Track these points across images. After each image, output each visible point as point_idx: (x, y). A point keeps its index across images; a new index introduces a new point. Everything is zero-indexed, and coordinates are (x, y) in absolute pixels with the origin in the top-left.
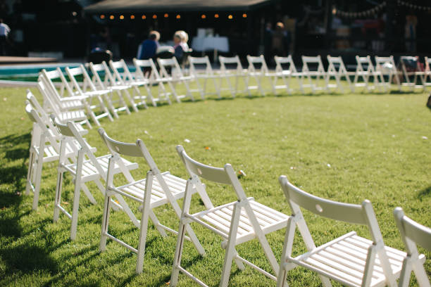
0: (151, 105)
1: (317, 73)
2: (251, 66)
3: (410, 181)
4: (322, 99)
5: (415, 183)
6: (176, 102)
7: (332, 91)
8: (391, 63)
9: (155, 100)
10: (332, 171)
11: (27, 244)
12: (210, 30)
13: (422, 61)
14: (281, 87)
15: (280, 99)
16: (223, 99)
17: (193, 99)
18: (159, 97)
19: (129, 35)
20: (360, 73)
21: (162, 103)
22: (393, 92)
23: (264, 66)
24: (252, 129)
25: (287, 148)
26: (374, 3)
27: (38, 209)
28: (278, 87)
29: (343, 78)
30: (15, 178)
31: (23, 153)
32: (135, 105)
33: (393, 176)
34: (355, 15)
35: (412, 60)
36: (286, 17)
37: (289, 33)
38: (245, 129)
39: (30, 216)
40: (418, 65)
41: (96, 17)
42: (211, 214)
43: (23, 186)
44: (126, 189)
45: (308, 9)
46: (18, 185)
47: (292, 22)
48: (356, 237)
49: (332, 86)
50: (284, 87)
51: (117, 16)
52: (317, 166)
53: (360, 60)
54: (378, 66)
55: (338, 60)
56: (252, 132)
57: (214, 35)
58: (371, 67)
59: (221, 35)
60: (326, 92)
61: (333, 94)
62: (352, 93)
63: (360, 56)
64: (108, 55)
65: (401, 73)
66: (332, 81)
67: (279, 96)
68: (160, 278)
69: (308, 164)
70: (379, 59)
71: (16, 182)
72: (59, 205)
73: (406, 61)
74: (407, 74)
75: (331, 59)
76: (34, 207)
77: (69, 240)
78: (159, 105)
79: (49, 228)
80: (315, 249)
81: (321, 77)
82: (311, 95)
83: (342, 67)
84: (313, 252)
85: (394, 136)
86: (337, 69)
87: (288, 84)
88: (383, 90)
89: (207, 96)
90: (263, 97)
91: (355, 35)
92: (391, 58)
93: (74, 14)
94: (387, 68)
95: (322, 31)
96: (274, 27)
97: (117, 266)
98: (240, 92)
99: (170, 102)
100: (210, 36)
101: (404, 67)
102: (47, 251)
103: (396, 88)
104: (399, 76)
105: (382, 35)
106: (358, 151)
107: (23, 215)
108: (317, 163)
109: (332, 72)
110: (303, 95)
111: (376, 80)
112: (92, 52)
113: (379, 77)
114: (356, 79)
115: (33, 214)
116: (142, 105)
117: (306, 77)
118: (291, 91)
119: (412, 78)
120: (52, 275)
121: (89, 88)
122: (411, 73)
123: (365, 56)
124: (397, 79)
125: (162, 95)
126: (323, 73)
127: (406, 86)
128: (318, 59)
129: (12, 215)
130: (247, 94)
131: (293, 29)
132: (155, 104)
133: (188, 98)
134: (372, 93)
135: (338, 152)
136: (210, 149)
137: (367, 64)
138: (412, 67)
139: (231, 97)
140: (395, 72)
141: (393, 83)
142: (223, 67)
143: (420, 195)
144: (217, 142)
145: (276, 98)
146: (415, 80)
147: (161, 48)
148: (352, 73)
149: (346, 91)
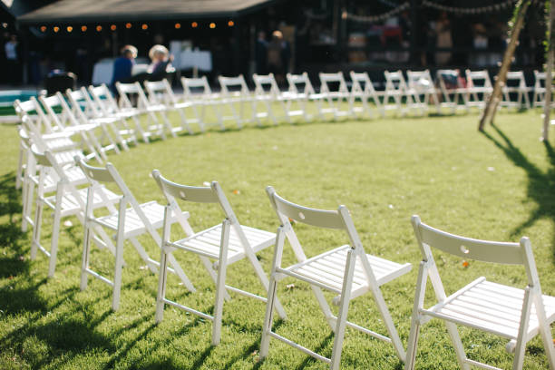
0: (141, 141)
1: (338, 94)
2: (259, 88)
3: (494, 220)
4: (349, 126)
5: (500, 223)
6: (170, 136)
7: (358, 116)
8: (427, 79)
9: (146, 135)
10: (397, 213)
11: (61, 319)
12: (187, 44)
13: (463, 75)
14: (296, 113)
15: (297, 128)
16: (228, 130)
17: (192, 132)
18: (150, 131)
19: (80, 52)
20: (390, 92)
21: (153, 138)
22: (432, 115)
23: (275, 87)
24: (280, 166)
25: (332, 188)
26: (390, 4)
27: (56, 276)
28: (292, 113)
29: (371, 100)
30: (8, 240)
31: (4, 208)
32: (124, 142)
33: (471, 216)
34: (370, 19)
35: (452, 76)
36: (283, 24)
37: (288, 44)
38: (272, 167)
39: (48, 284)
40: (460, 81)
41: (33, 30)
42: (306, 267)
43: (24, 248)
44: (186, 243)
45: (309, 14)
46: (17, 248)
47: (291, 30)
48: (486, 282)
49: (358, 109)
50: (299, 112)
51: (63, 27)
52: (377, 208)
53: (390, 76)
54: (411, 83)
55: (364, 77)
56: (282, 170)
57: (193, 49)
58: (403, 84)
59: (202, 49)
60: (352, 117)
61: (359, 120)
62: (381, 118)
63: (390, 71)
64: (71, 78)
65: (439, 91)
66: (358, 103)
67: (296, 124)
68: (244, 348)
69: (365, 206)
70: (412, 74)
71: (12, 245)
72: (88, 269)
73: (444, 76)
74: (447, 92)
75: (356, 77)
76: (50, 274)
77: (111, 312)
78: (151, 141)
79: (81, 297)
80: (447, 299)
81: (345, 100)
82: (333, 122)
83: (369, 85)
84: (445, 302)
85: (454, 168)
86: (363, 88)
87: (304, 109)
88: (420, 113)
89: (208, 128)
90: (276, 126)
91: (373, 45)
92: (427, 73)
93: (5, 25)
94: (423, 86)
95: (328, 40)
96: (270, 37)
97: (185, 338)
98: (247, 121)
99: (164, 137)
100: (188, 50)
101: (442, 84)
102: (89, 326)
103: (433, 110)
104: (438, 95)
105: (406, 44)
106: (420, 188)
107: (39, 284)
108: (375, 204)
109: (357, 93)
110: (324, 122)
111: (409, 100)
112: (50, 75)
113: (413, 97)
114: (386, 100)
115: (52, 281)
116: (132, 142)
117: (326, 100)
118: (310, 117)
119: (452, 97)
120: (110, 353)
121: (68, 122)
122: (452, 91)
123: (395, 71)
124: (436, 99)
125: (153, 127)
126: (346, 94)
127: (446, 107)
128: (338, 77)
129: (25, 285)
130: (256, 123)
131: (291, 39)
132: (147, 140)
133: (185, 131)
134: (406, 117)
135: (396, 190)
136: (239, 192)
137: (398, 81)
138: (451, 83)
139: (237, 127)
140: (432, 90)
141: (431, 103)
142: (224, 90)
143: (511, 235)
144: (245, 184)
145: (293, 128)
146: (456, 99)
147: (138, 68)
148: (381, 93)
149: (376, 116)
